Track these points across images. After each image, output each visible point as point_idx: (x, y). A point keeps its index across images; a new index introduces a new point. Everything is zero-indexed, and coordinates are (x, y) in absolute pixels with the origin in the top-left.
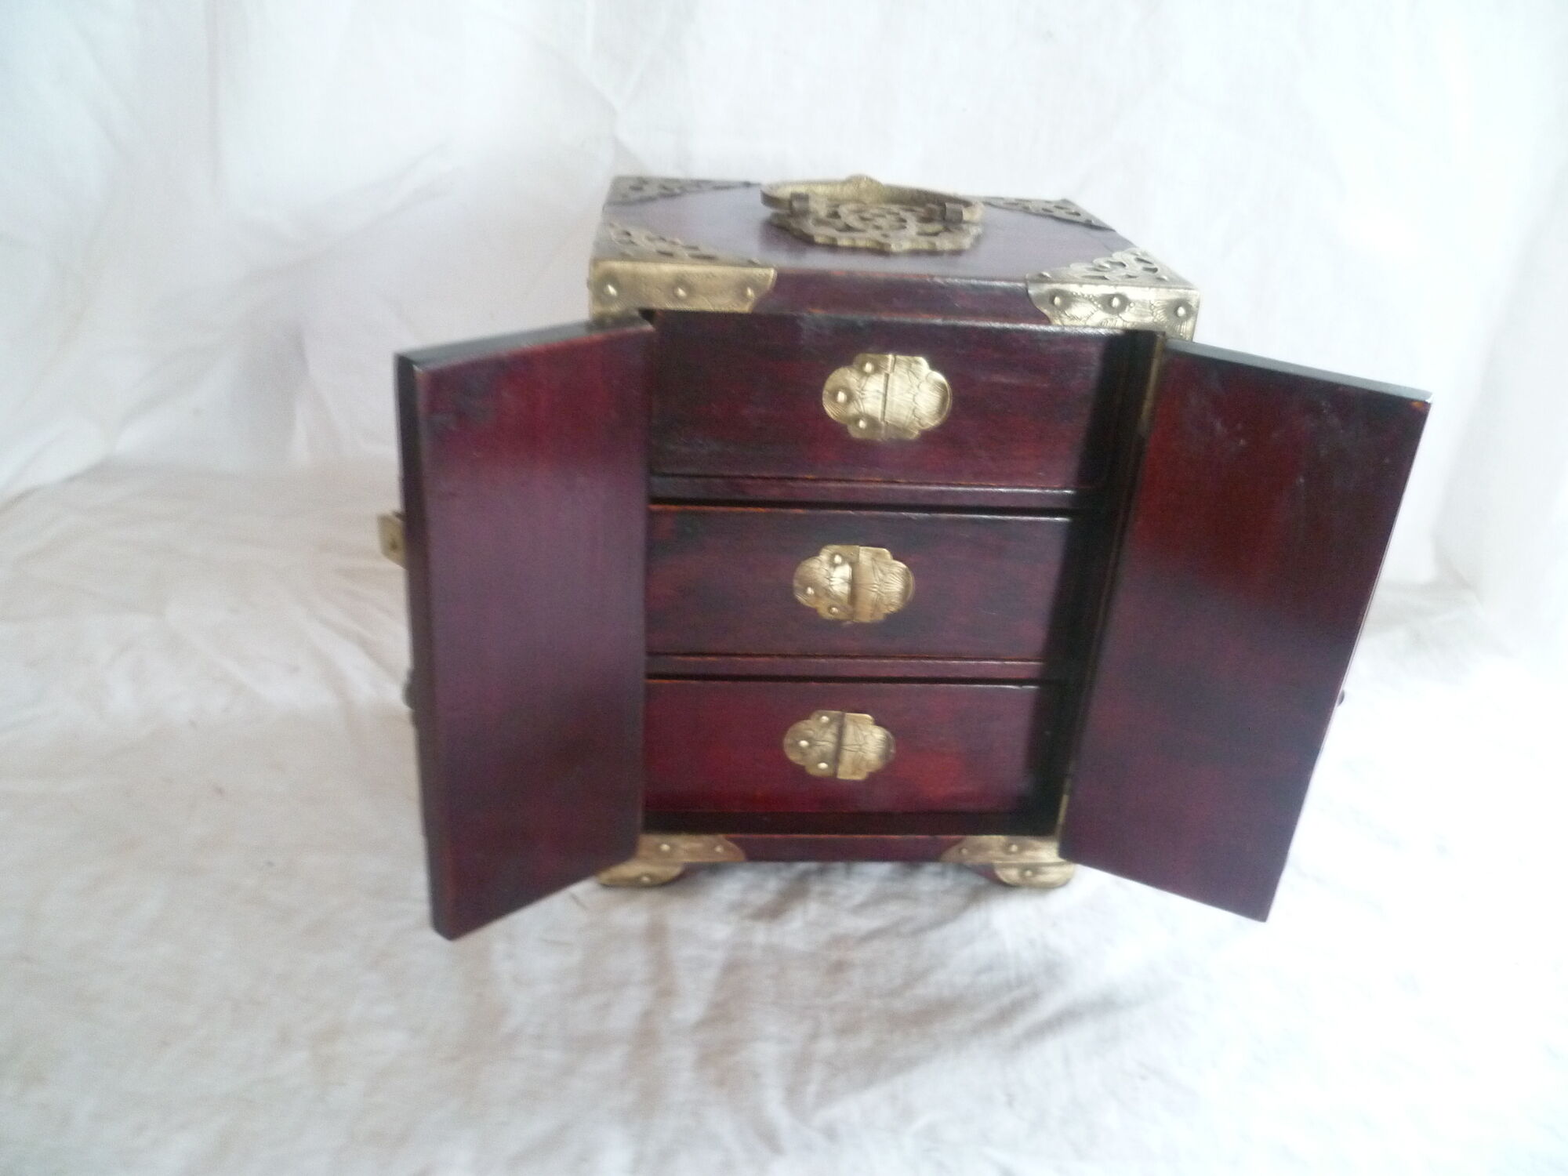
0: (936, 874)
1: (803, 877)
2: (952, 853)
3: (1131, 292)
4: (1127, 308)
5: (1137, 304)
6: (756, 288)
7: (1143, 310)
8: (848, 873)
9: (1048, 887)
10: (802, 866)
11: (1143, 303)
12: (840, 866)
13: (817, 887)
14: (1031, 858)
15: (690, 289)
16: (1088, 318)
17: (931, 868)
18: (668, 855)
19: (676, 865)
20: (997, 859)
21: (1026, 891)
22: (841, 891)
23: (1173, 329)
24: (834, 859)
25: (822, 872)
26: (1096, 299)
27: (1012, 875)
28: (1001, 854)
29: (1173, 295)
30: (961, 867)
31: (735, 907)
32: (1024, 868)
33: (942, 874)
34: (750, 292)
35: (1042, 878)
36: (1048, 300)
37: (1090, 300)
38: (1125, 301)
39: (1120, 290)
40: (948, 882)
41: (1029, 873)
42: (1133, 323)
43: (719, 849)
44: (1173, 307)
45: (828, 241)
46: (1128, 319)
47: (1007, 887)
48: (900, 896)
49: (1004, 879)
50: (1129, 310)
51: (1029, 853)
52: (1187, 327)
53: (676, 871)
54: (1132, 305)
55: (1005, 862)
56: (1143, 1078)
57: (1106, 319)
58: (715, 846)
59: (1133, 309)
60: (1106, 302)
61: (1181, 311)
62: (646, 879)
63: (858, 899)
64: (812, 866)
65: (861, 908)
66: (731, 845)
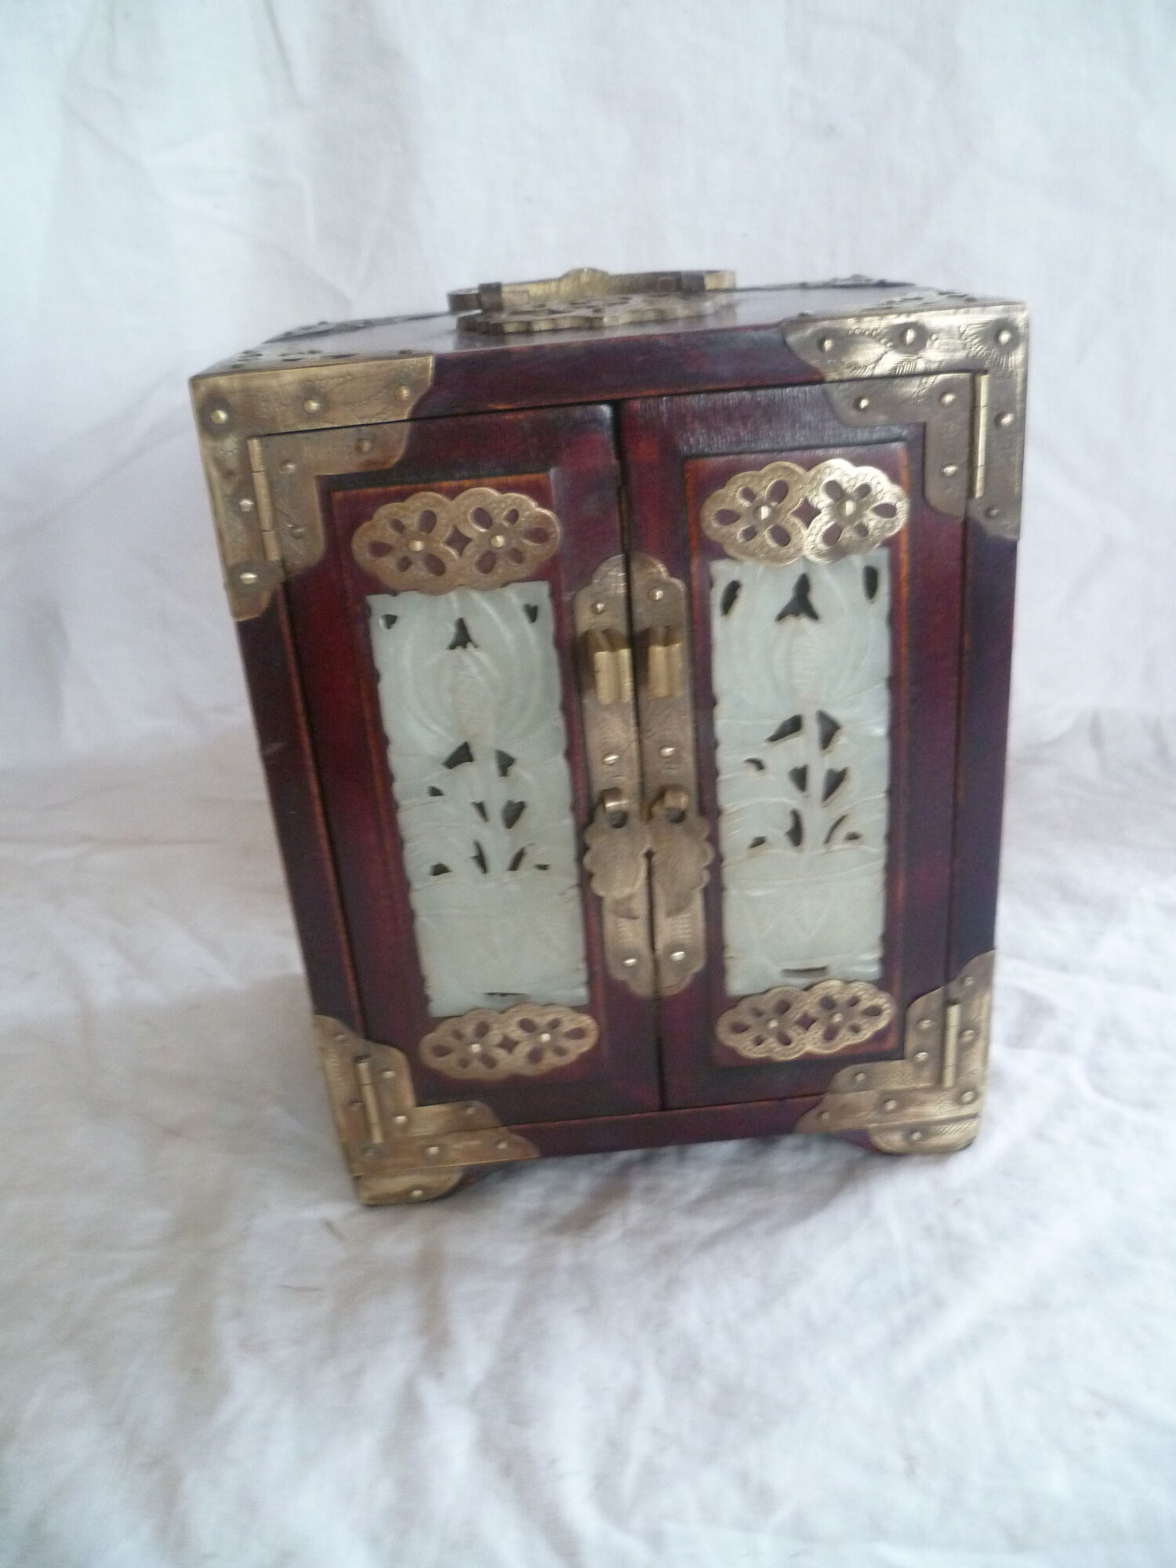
0: (797, 1149)
1: (624, 1170)
2: (809, 1120)
3: (932, 320)
4: (928, 343)
5: (941, 335)
6: (414, 386)
7: (951, 341)
8: (682, 1158)
9: (947, 1152)
10: (622, 1156)
11: (949, 332)
12: (671, 1150)
13: (640, 1182)
14: (917, 1115)
15: (325, 399)
16: (876, 362)
17: (790, 1141)
18: (439, 1159)
19: (451, 1171)
20: (872, 1122)
21: (916, 1159)
22: (673, 1184)
24: (665, 1143)
25: (646, 1161)
26: (881, 335)
27: (895, 1140)
28: (872, 1115)
29: (991, 315)
30: (830, 1137)
31: (534, 1218)
32: (911, 1130)
33: (805, 1148)
34: (405, 392)
35: (934, 1141)
36: (815, 344)
37: (875, 336)
38: (924, 334)
39: (913, 318)
40: (814, 1157)
41: (916, 1136)
42: (941, 362)
43: (502, 1146)
44: (992, 332)
45: (522, 328)
47: (894, 1156)
48: (746, 1184)
49: (889, 1148)
50: (932, 345)
51: (912, 1110)
52: (1017, 358)
53: (455, 1178)
54: (934, 337)
55: (885, 1124)
56: (1100, 1415)
58: (498, 1142)
59: (936, 345)
60: (897, 337)
61: (1005, 337)
62: (417, 1193)
63: (695, 1192)
64: (636, 1154)
65: (696, 1207)
66: (519, 1138)
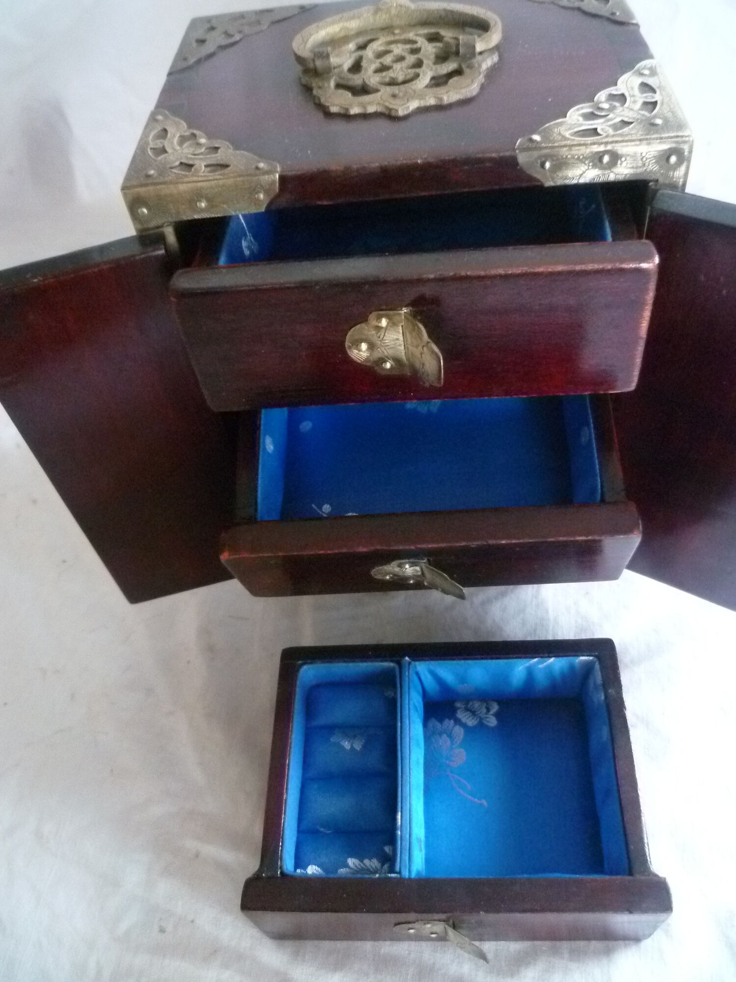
3: (623, 148)
4: (619, 162)
5: (628, 158)
6: (266, 192)
7: (636, 162)
11: (634, 156)
15: (209, 200)
16: (581, 175)
23: (666, 176)
26: (586, 158)
29: (666, 145)
36: (539, 164)
37: (581, 159)
38: (615, 158)
39: (609, 147)
42: (626, 175)
44: (665, 156)
46: (622, 172)
50: (621, 164)
52: (680, 172)
54: (623, 159)
57: (598, 175)
59: (624, 164)
60: (597, 160)
61: (673, 159)
